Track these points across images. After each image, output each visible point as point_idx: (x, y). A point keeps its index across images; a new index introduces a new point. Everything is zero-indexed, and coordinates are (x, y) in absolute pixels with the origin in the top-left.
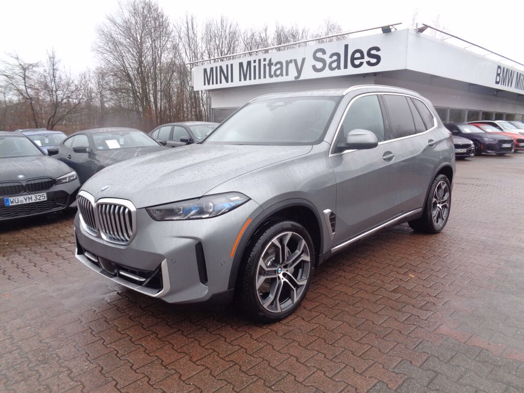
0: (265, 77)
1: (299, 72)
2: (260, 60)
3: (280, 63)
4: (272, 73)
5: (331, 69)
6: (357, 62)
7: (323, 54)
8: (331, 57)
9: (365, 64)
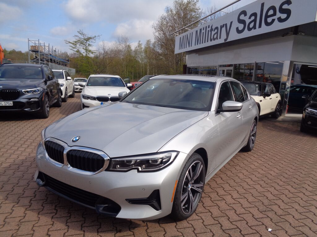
0: (208, 41)
1: (228, 34)
2: (206, 27)
3: (217, 28)
4: (212, 38)
5: (249, 29)
6: (269, 20)
7: (245, 16)
8: (250, 18)
9: (276, 21)
